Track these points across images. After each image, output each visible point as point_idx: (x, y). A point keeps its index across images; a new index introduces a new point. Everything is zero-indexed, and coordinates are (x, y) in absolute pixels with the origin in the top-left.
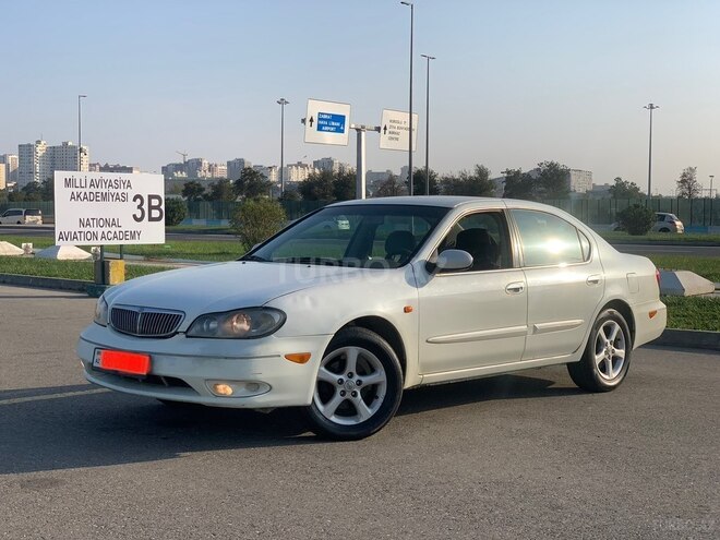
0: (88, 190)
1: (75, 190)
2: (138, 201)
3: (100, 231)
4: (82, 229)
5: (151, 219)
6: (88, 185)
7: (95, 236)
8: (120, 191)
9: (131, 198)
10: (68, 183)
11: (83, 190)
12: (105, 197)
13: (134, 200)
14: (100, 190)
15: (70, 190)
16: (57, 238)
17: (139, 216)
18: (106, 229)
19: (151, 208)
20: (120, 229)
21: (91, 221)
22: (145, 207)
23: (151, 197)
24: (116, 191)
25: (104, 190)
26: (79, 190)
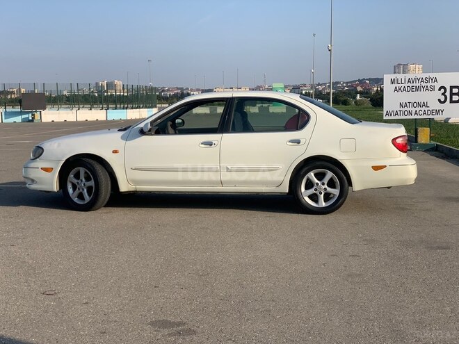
0: (406, 85)
1: (397, 86)
2: (443, 90)
3: (414, 110)
4: (401, 109)
5: (452, 102)
6: (407, 82)
7: (410, 113)
8: (429, 85)
9: (437, 89)
10: (393, 81)
11: (403, 85)
12: (418, 89)
13: (440, 90)
14: (414, 84)
15: (394, 85)
16: (384, 115)
17: (443, 100)
18: (418, 109)
19: (452, 94)
20: (428, 108)
21: (408, 104)
22: (448, 94)
23: (452, 88)
24: (426, 85)
25: (418, 85)
26: (400, 85)
